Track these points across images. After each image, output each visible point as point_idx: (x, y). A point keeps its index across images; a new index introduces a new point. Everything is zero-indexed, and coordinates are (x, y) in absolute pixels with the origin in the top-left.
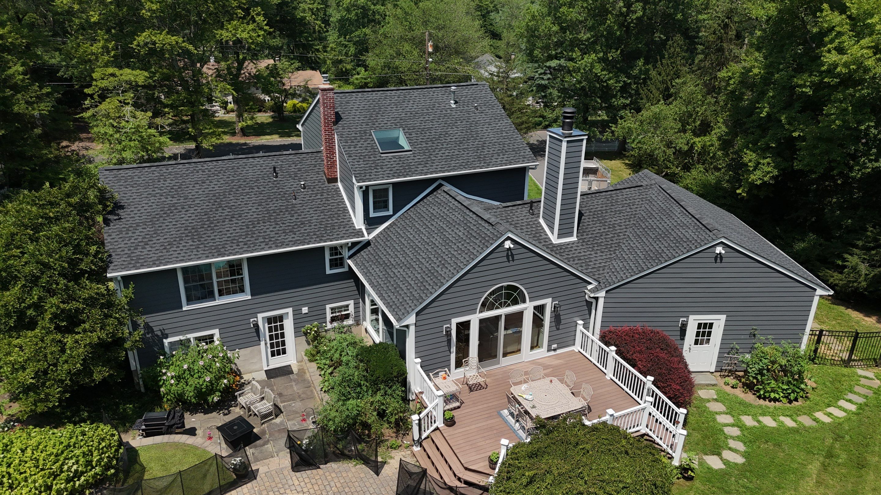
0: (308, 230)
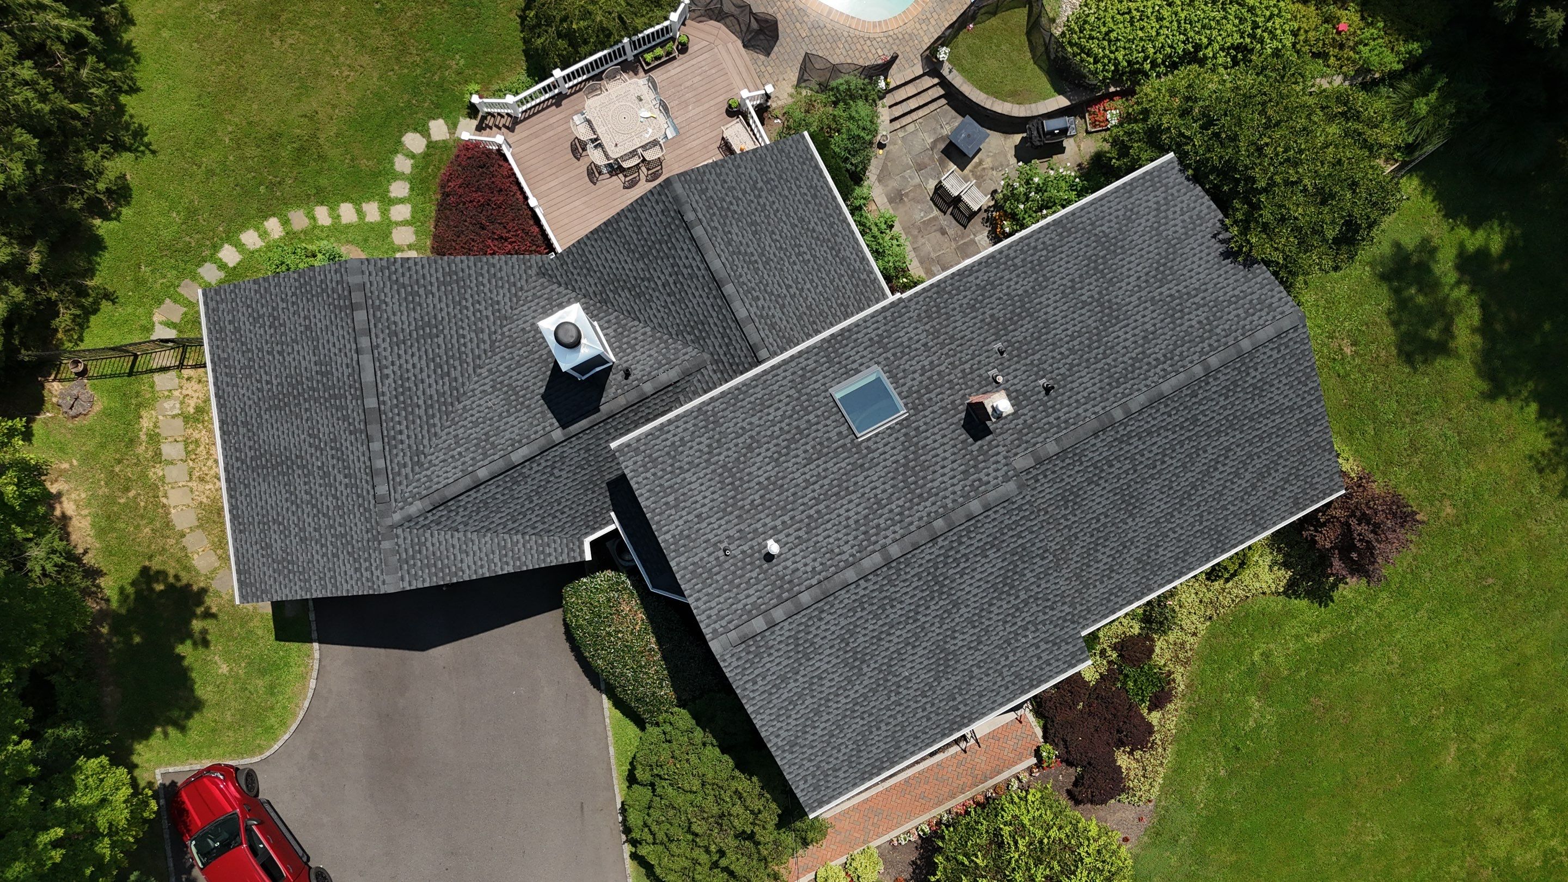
0: (961, 297)
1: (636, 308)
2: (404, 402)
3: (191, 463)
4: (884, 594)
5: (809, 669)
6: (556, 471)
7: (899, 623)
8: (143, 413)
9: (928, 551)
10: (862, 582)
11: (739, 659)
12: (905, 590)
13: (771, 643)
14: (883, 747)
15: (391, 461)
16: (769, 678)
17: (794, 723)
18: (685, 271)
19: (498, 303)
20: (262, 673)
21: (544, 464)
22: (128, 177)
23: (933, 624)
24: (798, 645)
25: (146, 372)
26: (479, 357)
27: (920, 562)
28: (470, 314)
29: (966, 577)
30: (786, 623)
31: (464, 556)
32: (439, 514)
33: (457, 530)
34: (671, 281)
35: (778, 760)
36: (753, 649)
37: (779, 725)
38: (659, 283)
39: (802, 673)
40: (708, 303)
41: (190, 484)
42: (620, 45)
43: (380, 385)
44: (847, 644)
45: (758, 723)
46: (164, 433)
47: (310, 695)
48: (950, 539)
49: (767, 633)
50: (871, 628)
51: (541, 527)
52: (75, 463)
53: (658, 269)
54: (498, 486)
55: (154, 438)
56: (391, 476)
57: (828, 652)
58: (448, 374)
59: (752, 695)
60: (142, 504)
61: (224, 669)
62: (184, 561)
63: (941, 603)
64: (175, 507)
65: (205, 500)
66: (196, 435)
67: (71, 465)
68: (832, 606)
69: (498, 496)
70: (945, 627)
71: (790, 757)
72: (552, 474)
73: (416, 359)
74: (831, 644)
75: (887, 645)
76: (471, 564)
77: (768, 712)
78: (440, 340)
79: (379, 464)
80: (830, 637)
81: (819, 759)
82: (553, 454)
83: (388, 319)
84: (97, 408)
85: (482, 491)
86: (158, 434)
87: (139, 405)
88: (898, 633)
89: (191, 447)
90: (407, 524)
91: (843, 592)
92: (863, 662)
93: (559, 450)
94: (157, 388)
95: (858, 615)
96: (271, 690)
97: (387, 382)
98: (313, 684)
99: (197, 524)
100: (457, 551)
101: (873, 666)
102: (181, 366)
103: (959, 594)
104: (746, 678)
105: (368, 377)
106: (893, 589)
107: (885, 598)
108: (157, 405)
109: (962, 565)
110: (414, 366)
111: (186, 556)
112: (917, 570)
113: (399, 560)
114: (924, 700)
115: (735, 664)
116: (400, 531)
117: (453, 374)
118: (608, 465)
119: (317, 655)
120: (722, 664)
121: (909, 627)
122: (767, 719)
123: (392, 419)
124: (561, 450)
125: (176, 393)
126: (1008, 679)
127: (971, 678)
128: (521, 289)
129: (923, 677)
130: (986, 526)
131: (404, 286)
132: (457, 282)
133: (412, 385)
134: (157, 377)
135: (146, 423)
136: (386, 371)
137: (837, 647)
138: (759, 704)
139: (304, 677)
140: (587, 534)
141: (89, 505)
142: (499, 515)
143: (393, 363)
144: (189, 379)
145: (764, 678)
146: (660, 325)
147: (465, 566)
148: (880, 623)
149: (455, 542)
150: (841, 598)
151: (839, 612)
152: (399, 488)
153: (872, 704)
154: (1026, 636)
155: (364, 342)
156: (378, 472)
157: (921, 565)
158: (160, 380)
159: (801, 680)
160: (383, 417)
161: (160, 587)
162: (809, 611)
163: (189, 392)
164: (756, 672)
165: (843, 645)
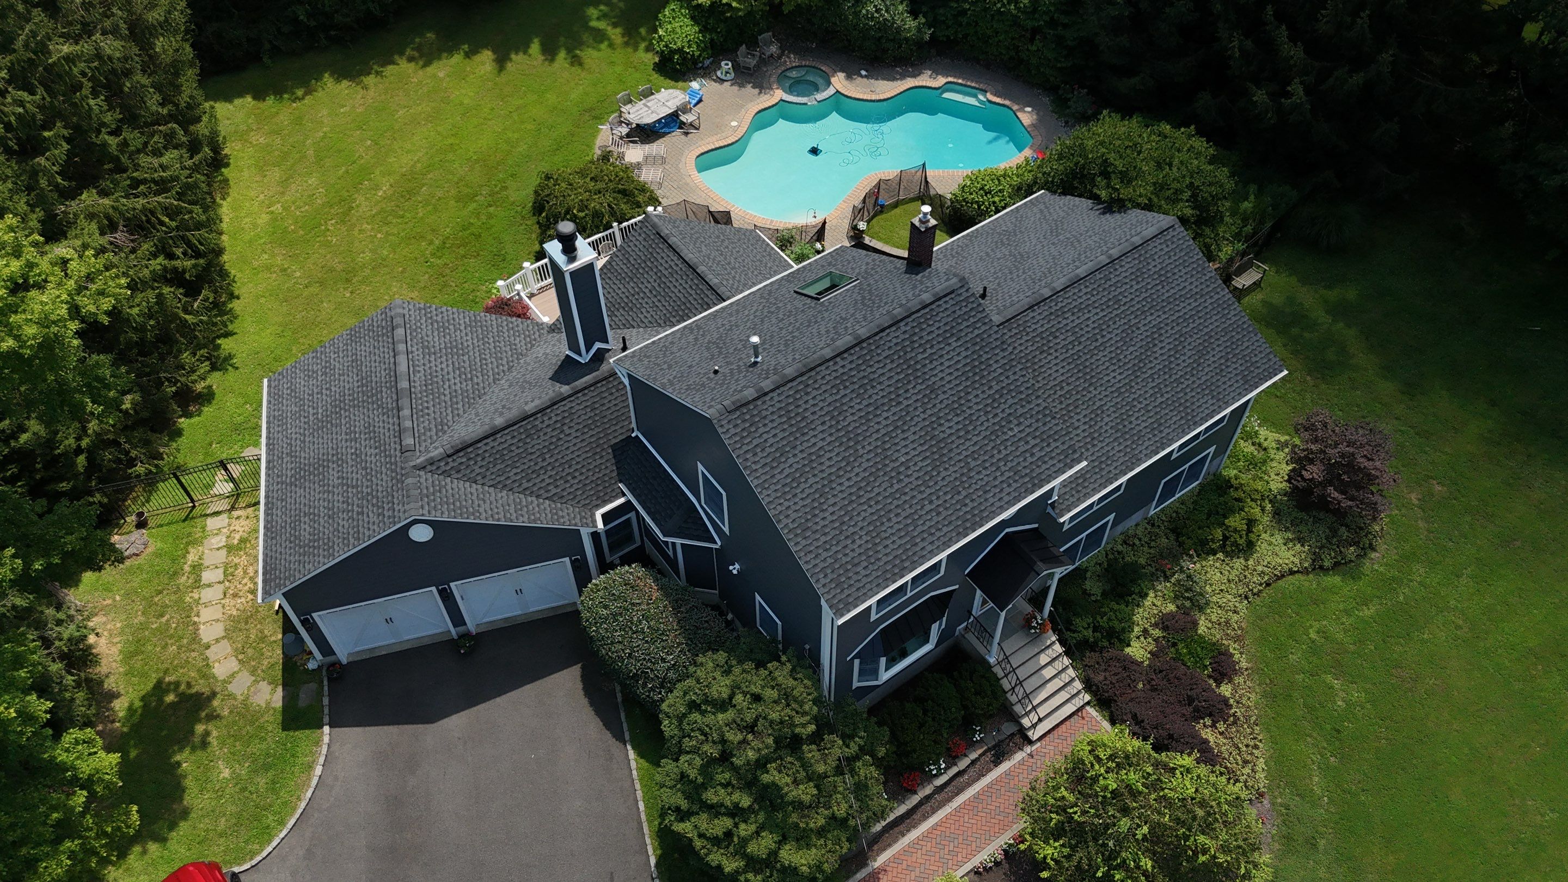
1: (630, 318)
2: (432, 390)
3: (227, 584)
4: (862, 374)
5: (805, 445)
6: (565, 428)
7: (883, 404)
8: (191, 550)
9: (893, 335)
10: (838, 359)
11: (736, 426)
12: (881, 371)
13: (764, 413)
14: (899, 542)
15: (418, 425)
16: (768, 450)
17: (801, 503)
18: (666, 273)
19: (515, 345)
20: (267, 767)
21: (554, 419)
22: (214, 387)
23: (916, 409)
24: (790, 418)
25: (201, 516)
26: (498, 374)
27: (888, 344)
28: (491, 347)
29: (935, 363)
30: (775, 394)
31: (482, 502)
32: (459, 460)
33: (475, 482)
34: (656, 285)
35: (791, 544)
36: (747, 417)
37: (787, 504)
38: (647, 291)
39: (800, 448)
40: (687, 286)
41: (223, 601)
42: (611, 231)
43: (412, 376)
44: (838, 422)
45: (764, 500)
46: (206, 563)
47: (314, 782)
48: (911, 324)
49: (759, 402)
50: (857, 407)
51: (554, 491)
52: (118, 598)
53: (645, 282)
54: (513, 437)
55: (197, 568)
56: (416, 435)
57: (820, 428)
58: (471, 379)
59: (754, 467)
60: (174, 625)
61: (226, 773)
62: (205, 672)
63: (919, 387)
64: (204, 624)
65: (235, 613)
66: (236, 560)
67: (114, 600)
68: (815, 381)
69: (513, 448)
70: (929, 412)
71: (804, 542)
72: (562, 432)
73: (444, 366)
74: (822, 420)
75: (876, 427)
76: (488, 509)
77: (773, 487)
78: (466, 358)
79: (408, 424)
80: (819, 413)
81: (834, 549)
82: (562, 409)
83: (422, 338)
84: (150, 550)
85: (499, 440)
86: (202, 564)
87: (188, 544)
88: (885, 415)
89: (231, 570)
90: (429, 468)
91: (823, 368)
92: (857, 443)
93: (567, 405)
94: (208, 529)
95: (842, 392)
96: (273, 787)
97: (418, 375)
98: (318, 770)
99: (223, 634)
100: (474, 497)
101: (868, 448)
102: (233, 508)
103: (933, 379)
104: (745, 448)
105: (403, 367)
106: (869, 370)
107: (864, 377)
108: (205, 541)
109: (929, 351)
110: (442, 369)
111: (207, 665)
112: (887, 353)
113: (420, 494)
114: (928, 491)
115: (733, 431)
116: (422, 473)
117: (475, 380)
118: (613, 428)
119: (326, 739)
120: (720, 430)
121: (894, 410)
122: (774, 495)
123: (421, 399)
124: (569, 405)
125: (225, 530)
126: (1007, 474)
127: (970, 470)
128: (535, 340)
129: (920, 464)
130: (941, 315)
131: (437, 321)
132: (481, 327)
133: (440, 381)
134: (210, 521)
135: (192, 557)
136: (417, 368)
137: (828, 424)
138: (764, 478)
139: (310, 767)
140: (598, 507)
141: (122, 633)
142: (515, 471)
143: (424, 365)
144: (238, 518)
145: (763, 450)
146: (650, 322)
147: (481, 510)
148: (865, 403)
149: (473, 491)
150: (822, 374)
151: (824, 388)
152: (424, 444)
153: (876, 490)
154: (1011, 429)
155: (401, 347)
156: (406, 429)
157: (890, 348)
158: (212, 523)
159: (800, 456)
160: (413, 396)
161: (170, 698)
162: (795, 383)
163: (237, 528)
164: (755, 442)
165: (833, 423)
